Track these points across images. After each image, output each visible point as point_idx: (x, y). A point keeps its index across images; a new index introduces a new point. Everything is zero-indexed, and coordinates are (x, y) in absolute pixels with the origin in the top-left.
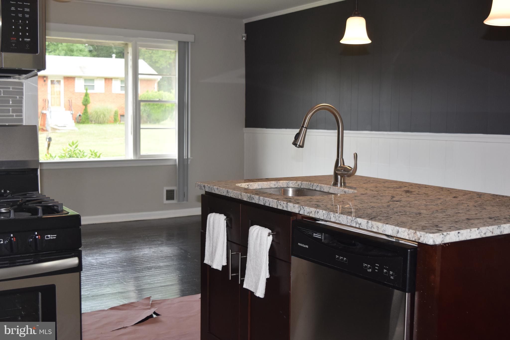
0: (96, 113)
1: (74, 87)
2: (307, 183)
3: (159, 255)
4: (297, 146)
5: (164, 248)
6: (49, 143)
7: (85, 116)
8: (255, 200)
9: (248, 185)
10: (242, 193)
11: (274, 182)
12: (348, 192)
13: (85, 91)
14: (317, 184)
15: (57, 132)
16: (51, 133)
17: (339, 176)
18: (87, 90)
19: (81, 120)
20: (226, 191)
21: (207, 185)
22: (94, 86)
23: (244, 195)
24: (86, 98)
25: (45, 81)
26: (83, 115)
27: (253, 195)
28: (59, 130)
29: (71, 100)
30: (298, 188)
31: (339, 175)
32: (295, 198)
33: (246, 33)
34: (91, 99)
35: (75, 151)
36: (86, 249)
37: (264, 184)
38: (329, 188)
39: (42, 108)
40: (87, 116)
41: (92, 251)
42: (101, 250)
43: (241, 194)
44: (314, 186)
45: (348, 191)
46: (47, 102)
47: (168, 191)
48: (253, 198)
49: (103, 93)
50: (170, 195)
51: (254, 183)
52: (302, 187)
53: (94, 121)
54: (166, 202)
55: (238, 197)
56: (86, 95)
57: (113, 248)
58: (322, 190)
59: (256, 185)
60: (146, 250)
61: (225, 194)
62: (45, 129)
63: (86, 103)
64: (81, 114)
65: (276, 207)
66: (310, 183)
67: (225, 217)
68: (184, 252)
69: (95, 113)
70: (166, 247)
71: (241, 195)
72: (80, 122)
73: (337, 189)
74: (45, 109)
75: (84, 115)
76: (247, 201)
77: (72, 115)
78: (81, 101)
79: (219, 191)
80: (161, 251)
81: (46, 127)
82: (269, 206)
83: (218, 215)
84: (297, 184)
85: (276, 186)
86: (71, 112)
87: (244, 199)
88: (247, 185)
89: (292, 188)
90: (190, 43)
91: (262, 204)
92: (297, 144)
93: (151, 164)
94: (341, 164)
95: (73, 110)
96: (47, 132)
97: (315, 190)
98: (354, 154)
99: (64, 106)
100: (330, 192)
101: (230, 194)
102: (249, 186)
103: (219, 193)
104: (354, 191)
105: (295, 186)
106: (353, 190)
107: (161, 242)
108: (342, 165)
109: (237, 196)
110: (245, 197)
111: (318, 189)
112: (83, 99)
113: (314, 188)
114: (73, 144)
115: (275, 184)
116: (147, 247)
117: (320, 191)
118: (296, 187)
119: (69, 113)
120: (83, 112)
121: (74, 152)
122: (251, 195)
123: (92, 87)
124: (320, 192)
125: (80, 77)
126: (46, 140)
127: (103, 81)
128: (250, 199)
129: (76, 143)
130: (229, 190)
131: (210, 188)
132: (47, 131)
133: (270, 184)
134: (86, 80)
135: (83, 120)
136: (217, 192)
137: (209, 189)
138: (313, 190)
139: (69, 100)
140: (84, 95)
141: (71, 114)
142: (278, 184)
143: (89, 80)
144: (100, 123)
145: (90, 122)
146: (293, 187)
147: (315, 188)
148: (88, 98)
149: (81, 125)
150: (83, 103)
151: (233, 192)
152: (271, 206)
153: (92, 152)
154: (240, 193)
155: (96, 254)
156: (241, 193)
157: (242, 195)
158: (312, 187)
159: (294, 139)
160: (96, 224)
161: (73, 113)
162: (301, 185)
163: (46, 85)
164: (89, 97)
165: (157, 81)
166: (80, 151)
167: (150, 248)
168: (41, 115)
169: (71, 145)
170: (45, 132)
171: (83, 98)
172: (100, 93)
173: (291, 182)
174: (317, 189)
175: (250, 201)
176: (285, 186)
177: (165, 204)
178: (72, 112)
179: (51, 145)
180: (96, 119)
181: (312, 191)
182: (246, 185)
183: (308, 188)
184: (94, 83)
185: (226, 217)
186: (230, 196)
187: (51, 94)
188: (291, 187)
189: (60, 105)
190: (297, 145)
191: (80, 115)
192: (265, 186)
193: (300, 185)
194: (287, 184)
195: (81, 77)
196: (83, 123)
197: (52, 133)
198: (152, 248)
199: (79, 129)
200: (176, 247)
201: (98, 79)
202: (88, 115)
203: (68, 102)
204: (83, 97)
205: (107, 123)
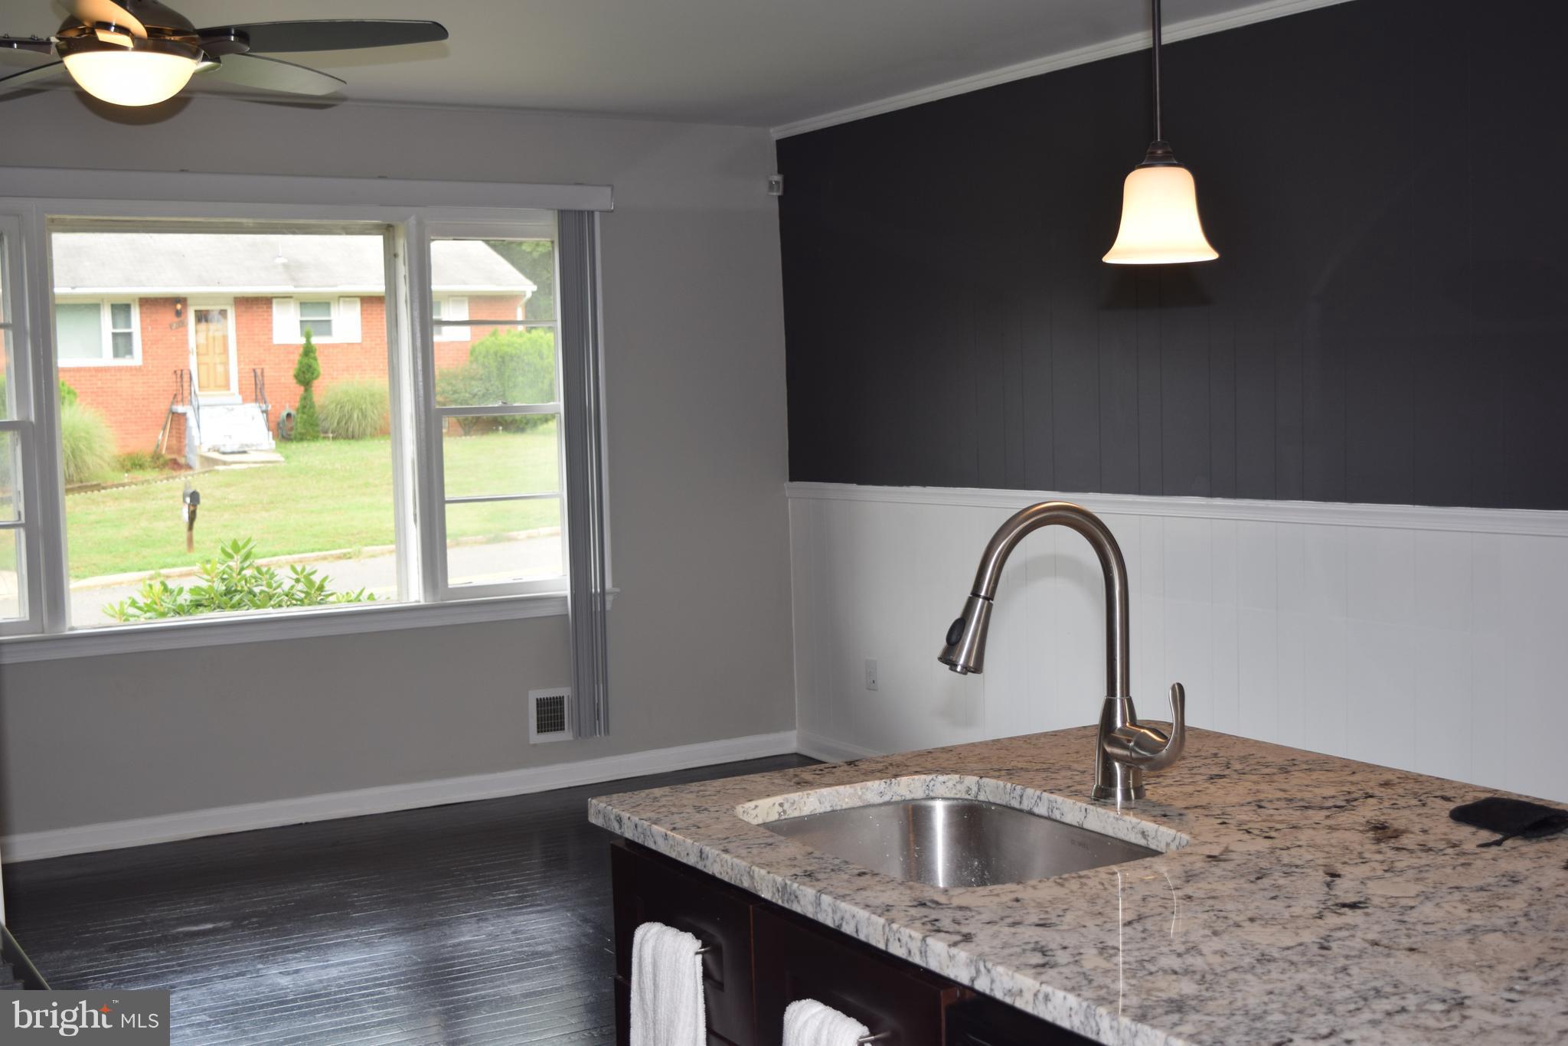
0: (339, 407)
1: (271, 330)
2: (1001, 783)
3: (508, 949)
4: (959, 669)
5: (526, 917)
6: (192, 508)
7: (305, 416)
8: (802, 903)
9: (781, 805)
10: (753, 868)
11: (877, 782)
12: (1154, 833)
13: (303, 341)
14: (1038, 792)
15: (218, 471)
16: (199, 473)
17: (1117, 765)
18: (308, 337)
19: (292, 429)
20: (696, 851)
21: (628, 815)
22: (329, 321)
23: (762, 879)
24: (306, 360)
25: (178, 314)
26: (300, 415)
27: (795, 885)
28: (225, 463)
29: (263, 369)
30: (966, 800)
31: (1118, 761)
32: (956, 902)
33: (780, 172)
34: (321, 364)
35: (242, 569)
36: (263, 933)
37: (840, 795)
38: (1084, 810)
39: (171, 397)
40: (312, 416)
41: (286, 940)
42: (315, 936)
43: (749, 873)
44: (1024, 798)
45: (1156, 832)
46: (186, 378)
47: (541, 704)
48: (796, 897)
49: (357, 344)
50: (550, 716)
51: (805, 793)
52: (982, 797)
53: (333, 432)
54: (536, 738)
55: (742, 883)
56: (308, 351)
57: (355, 923)
58: (1057, 815)
59: (811, 799)
60: (464, 928)
61: (691, 860)
62: (182, 461)
63: (306, 376)
64: (293, 412)
65: (882, 946)
66: (1009, 785)
67: (699, 943)
68: (591, 931)
69: (337, 405)
70: (532, 913)
71: (752, 878)
72: (290, 435)
73: (1114, 817)
74: (182, 401)
75: (304, 413)
76: (774, 901)
77: (265, 415)
78: (292, 372)
79: (672, 846)
80: (514, 933)
81: (185, 456)
82: (854, 935)
83: (671, 932)
84: (962, 788)
85: (886, 798)
86: (260, 407)
87: (760, 893)
88: (777, 804)
89: (944, 799)
90: (597, 216)
91: (829, 923)
92: (956, 661)
93: (484, 618)
94: (1124, 721)
95: (268, 399)
96: (191, 472)
97: (1031, 813)
98: (1173, 688)
99: (240, 389)
100: (1085, 826)
101: (712, 864)
102: (786, 806)
103: (673, 855)
104: (1179, 833)
105: (957, 794)
106: (1172, 832)
107: (516, 892)
108: (1127, 724)
109: (736, 878)
110: (764, 885)
111: (1041, 810)
112: (297, 366)
113: (1025, 806)
114: (236, 548)
115: (882, 789)
116: (470, 917)
117: (1049, 818)
118: (958, 796)
119: (254, 410)
120: (297, 405)
121: (239, 573)
122: (788, 882)
123: (325, 327)
124: (1049, 823)
125: (286, 297)
126: (184, 501)
127: (357, 307)
128: (786, 898)
129: (244, 547)
130: (707, 849)
131: (639, 829)
132: (189, 467)
133: (863, 793)
134: (308, 303)
135: (299, 430)
136: (663, 848)
137: (636, 835)
138: (1021, 811)
139: (254, 370)
140: (301, 350)
141: (261, 414)
142: (895, 788)
143: (316, 305)
144: (351, 436)
145: (322, 435)
146: (948, 795)
147: (1031, 806)
148: (311, 361)
149: (294, 446)
150: (296, 377)
151: (721, 861)
152: (862, 937)
153: (296, 572)
154: (747, 869)
155: (296, 952)
156: (750, 868)
157: (756, 876)
158: (1021, 803)
159: (943, 643)
160: (307, 823)
161: (270, 408)
162: (979, 790)
163: (183, 325)
164: (315, 359)
165: (525, 300)
166: (258, 569)
167: (481, 919)
168: (170, 420)
169: (230, 551)
170: (183, 472)
171: (296, 362)
172: (348, 344)
173: (941, 778)
174: (1036, 810)
175: (783, 902)
176: (919, 794)
177: (535, 745)
178: (264, 407)
179: (199, 512)
180: (338, 423)
181: (1021, 814)
182: (774, 804)
183: (1004, 803)
184: (329, 314)
185: (700, 941)
186: (711, 873)
187: (198, 354)
188: (940, 796)
189: (227, 386)
190: (956, 666)
191: (289, 415)
192: (846, 800)
193: (975, 789)
194: (924, 787)
195: (291, 297)
196: (301, 438)
197: (204, 473)
198: (487, 919)
199: (287, 457)
200: (567, 911)
201: (341, 299)
202: (313, 413)
203: (253, 374)
204: (296, 357)
205: (373, 436)
